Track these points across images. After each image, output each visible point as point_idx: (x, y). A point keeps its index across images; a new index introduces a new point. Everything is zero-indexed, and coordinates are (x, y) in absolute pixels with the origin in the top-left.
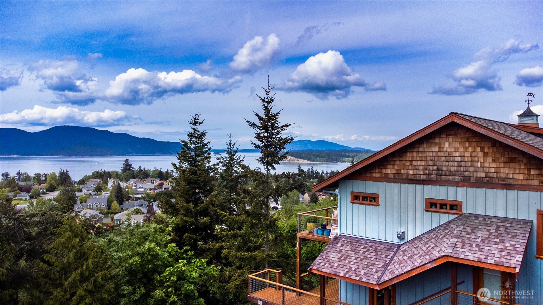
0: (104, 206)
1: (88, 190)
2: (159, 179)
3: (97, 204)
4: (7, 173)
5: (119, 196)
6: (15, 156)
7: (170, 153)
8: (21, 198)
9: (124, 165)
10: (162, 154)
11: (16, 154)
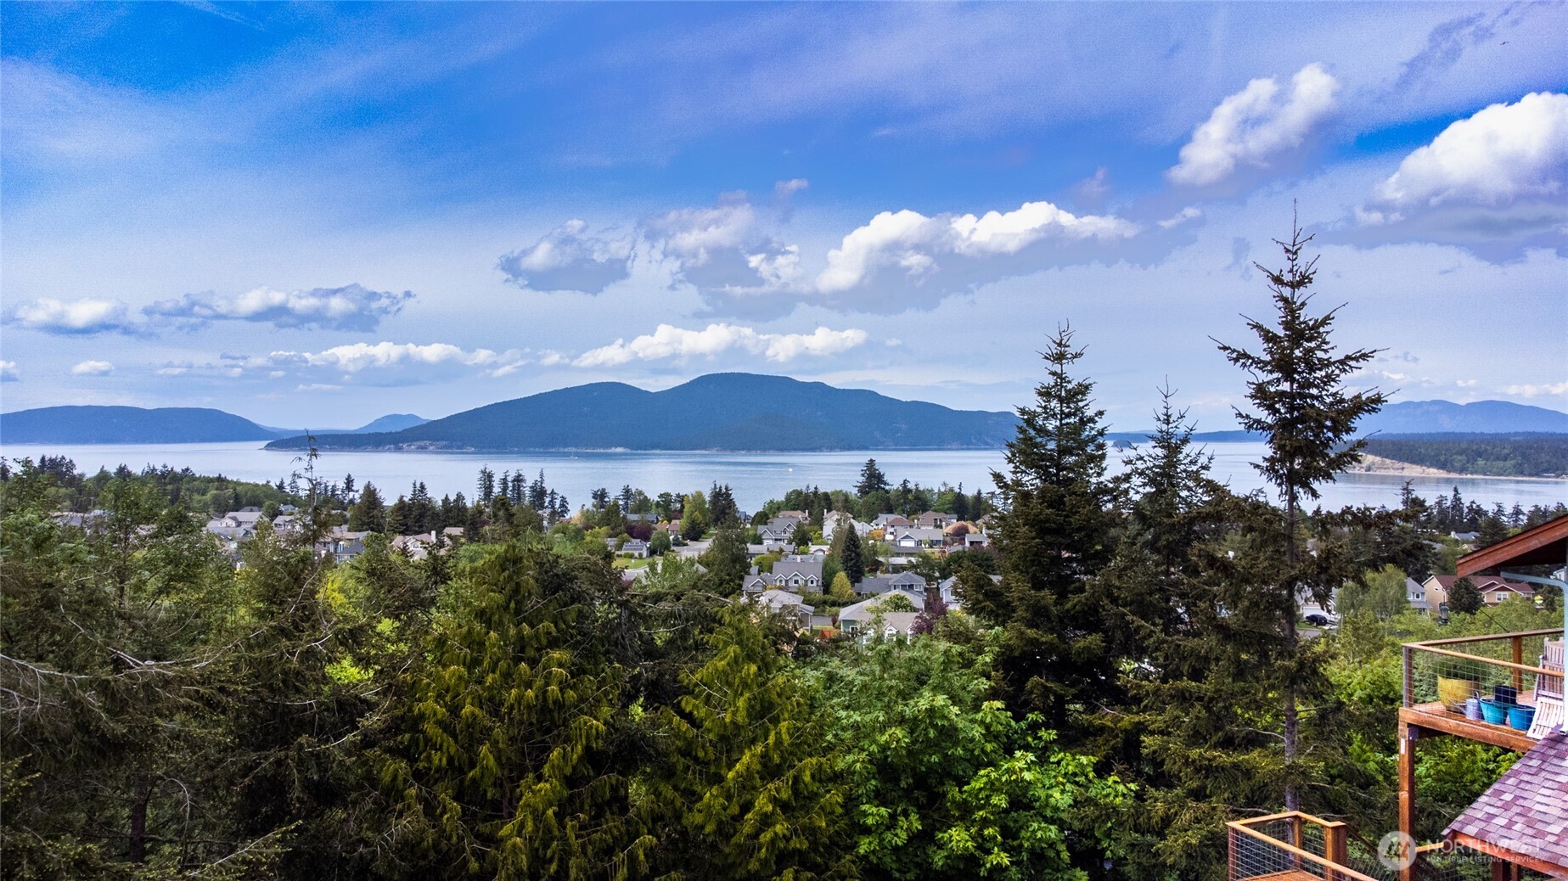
0: (815, 584)
1: (776, 540)
2: (956, 516)
3: (796, 578)
4: (604, 490)
5: (852, 559)
6: (619, 450)
7: (987, 444)
8: (630, 552)
9: (863, 475)
10: (965, 447)
11: (621, 446)
